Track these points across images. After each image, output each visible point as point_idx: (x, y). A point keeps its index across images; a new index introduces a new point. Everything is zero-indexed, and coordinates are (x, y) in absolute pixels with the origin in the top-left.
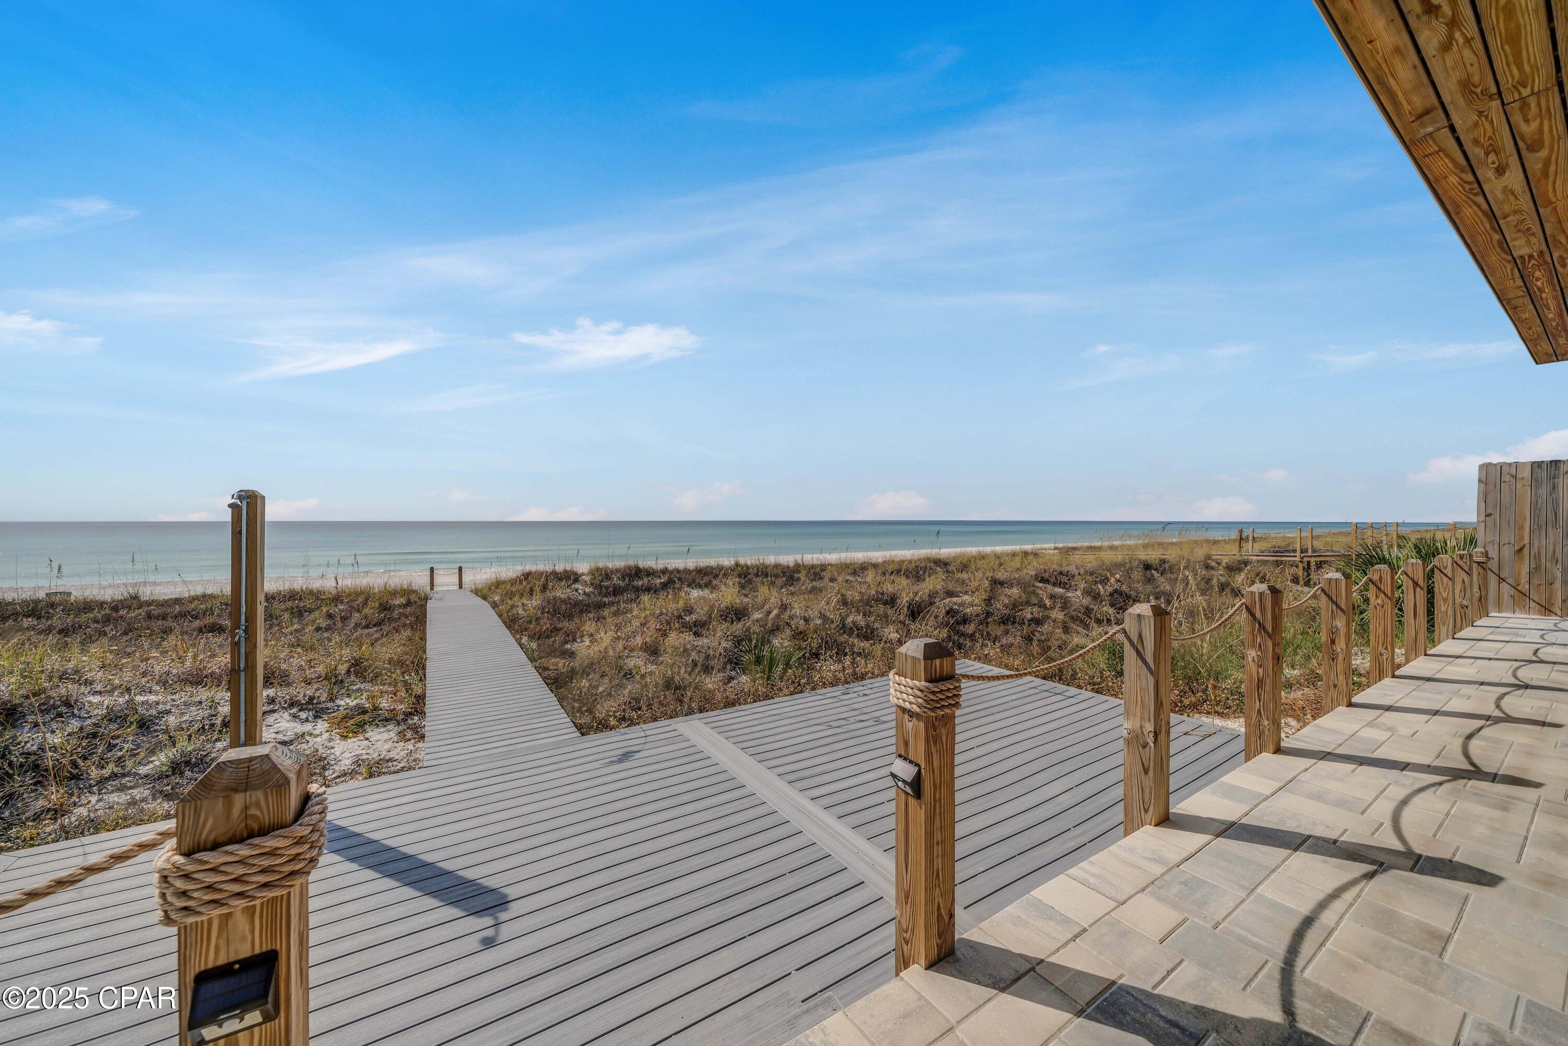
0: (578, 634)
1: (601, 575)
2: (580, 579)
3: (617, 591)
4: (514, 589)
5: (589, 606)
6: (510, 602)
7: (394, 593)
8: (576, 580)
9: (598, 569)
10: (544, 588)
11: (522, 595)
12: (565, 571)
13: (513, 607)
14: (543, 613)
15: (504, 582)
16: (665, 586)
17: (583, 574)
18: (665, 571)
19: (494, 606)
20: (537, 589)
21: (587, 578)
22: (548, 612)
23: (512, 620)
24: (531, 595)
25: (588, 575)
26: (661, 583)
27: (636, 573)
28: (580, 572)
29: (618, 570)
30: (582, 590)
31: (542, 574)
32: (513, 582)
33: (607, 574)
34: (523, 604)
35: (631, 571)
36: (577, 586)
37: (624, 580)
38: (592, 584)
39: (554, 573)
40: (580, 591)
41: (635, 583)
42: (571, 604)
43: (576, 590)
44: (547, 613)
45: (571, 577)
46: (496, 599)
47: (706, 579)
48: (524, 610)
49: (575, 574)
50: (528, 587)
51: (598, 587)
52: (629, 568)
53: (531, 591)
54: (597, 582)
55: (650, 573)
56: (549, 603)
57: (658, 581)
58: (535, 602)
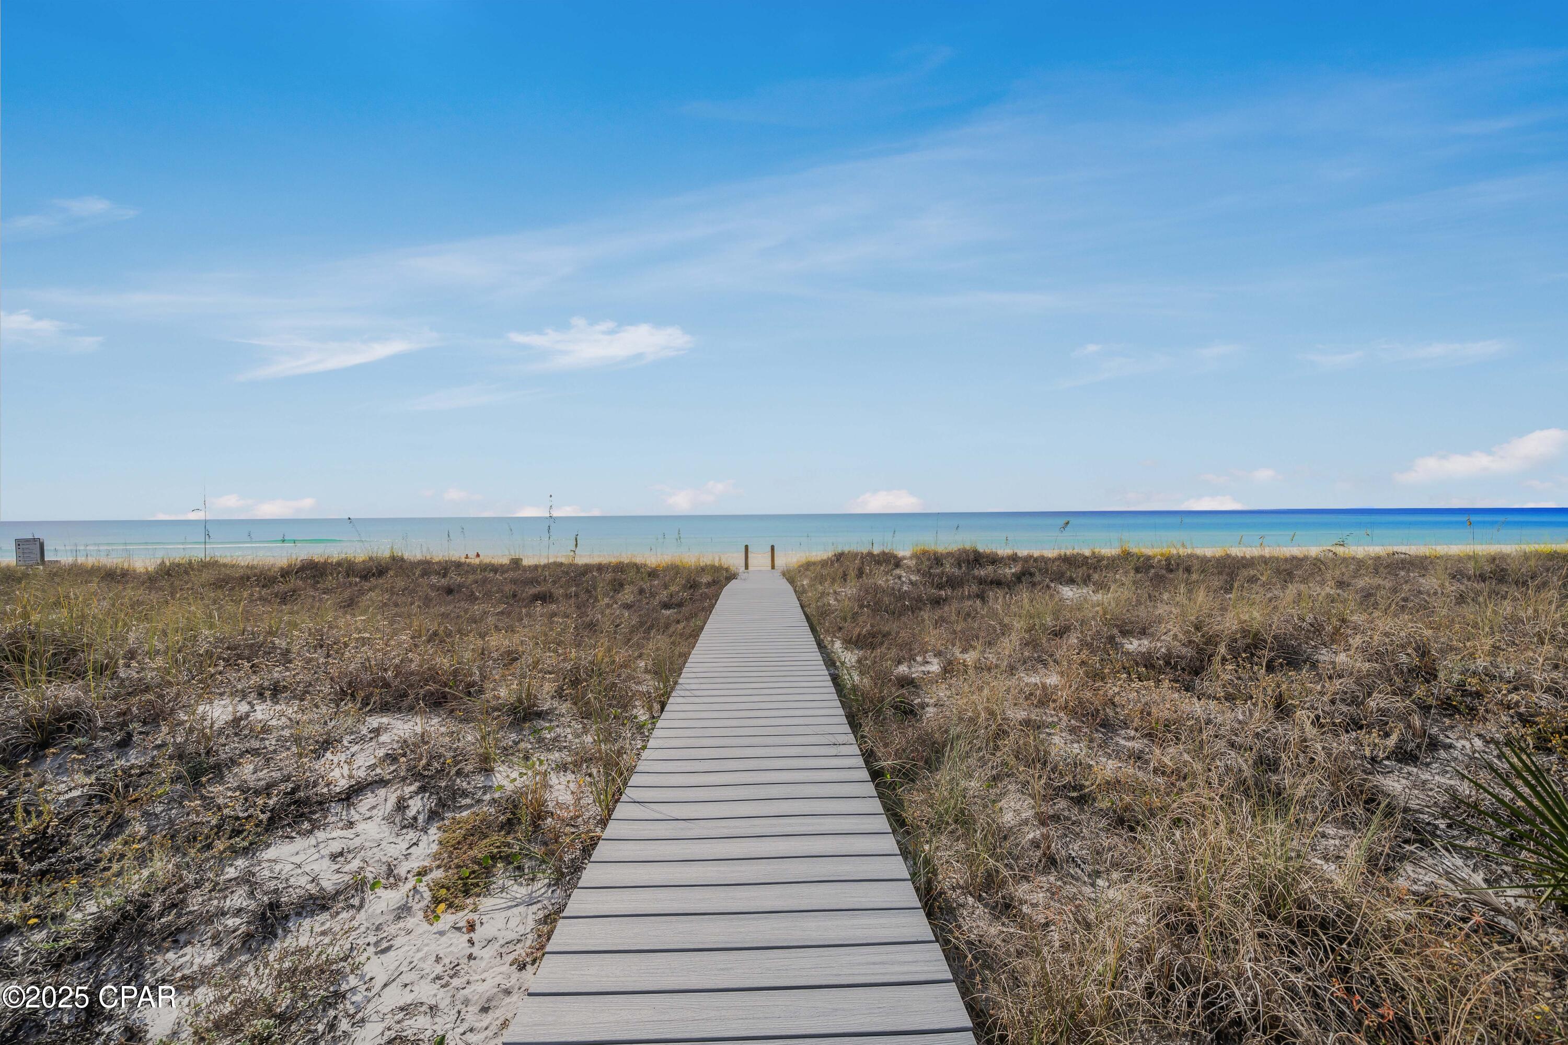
0: (916, 646)
1: (929, 559)
2: (902, 563)
3: (953, 583)
4: (825, 572)
5: (919, 599)
6: (820, 588)
7: (703, 570)
8: (898, 565)
9: (924, 553)
10: (860, 573)
11: (834, 580)
12: (884, 553)
13: (823, 594)
14: (862, 606)
15: (814, 564)
16: (1019, 578)
17: (904, 558)
18: (1014, 558)
19: (799, 593)
20: (852, 574)
21: (912, 563)
22: (868, 606)
23: (822, 614)
24: (845, 580)
25: (911, 558)
26: (1013, 574)
27: (976, 559)
28: (900, 554)
29: (950, 554)
30: (907, 579)
31: (856, 554)
32: (824, 564)
33: (938, 559)
34: (835, 592)
35: (968, 555)
36: (898, 572)
37: (960, 567)
38: (919, 571)
39: (870, 554)
40: (904, 579)
41: (976, 572)
42: (895, 597)
43: (900, 577)
44: (866, 607)
45: (890, 561)
46: (805, 583)
47: (1081, 572)
48: (836, 599)
49: (895, 557)
50: (841, 570)
51: (927, 574)
52: (965, 551)
53: (845, 577)
54: (924, 567)
55: (994, 560)
56: (867, 591)
57: (1007, 571)
58: (850, 590)
